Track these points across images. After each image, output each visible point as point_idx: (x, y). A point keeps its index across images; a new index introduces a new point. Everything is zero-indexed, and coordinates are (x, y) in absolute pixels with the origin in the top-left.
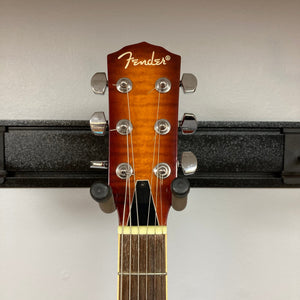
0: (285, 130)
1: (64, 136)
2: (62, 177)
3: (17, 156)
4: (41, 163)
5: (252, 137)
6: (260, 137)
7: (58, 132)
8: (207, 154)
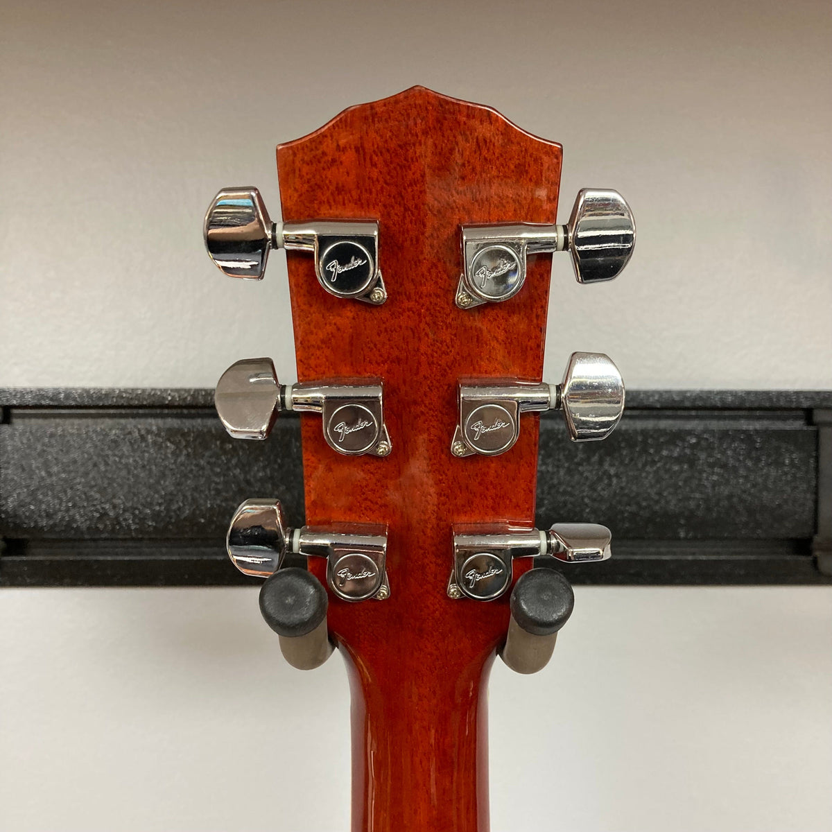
0: (819, 416)
1: (171, 434)
2: (165, 555)
3: (33, 494)
4: (104, 515)
5: (724, 435)
6: (748, 437)
7: (154, 424)
8: (593, 488)
